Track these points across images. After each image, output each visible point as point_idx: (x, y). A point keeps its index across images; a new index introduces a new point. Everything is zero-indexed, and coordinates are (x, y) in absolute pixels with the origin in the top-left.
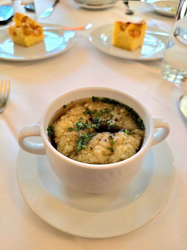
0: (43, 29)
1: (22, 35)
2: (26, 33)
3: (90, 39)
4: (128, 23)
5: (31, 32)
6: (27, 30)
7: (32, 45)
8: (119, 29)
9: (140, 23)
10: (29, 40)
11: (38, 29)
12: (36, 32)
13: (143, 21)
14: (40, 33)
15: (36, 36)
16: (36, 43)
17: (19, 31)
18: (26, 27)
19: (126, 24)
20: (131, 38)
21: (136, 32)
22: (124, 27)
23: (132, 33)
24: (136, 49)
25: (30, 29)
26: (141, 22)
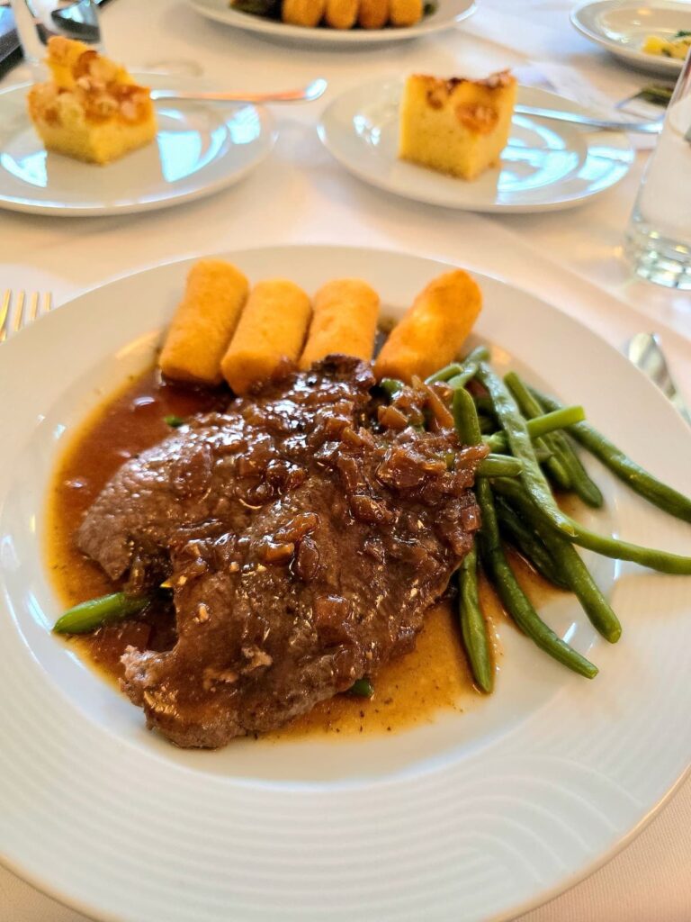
0: (150, 99)
1: (81, 122)
2: (95, 116)
3: (321, 133)
4: (455, 82)
5: (110, 108)
6: (98, 101)
7: (114, 158)
8: (422, 101)
9: (494, 81)
10: (103, 138)
11: (136, 97)
12: (128, 109)
13: (506, 73)
14: (144, 113)
15: (130, 123)
16: (129, 150)
17: (70, 105)
18: (92, 92)
19: (449, 86)
20: (465, 133)
21: (480, 113)
22: (440, 95)
23: (467, 116)
24: (483, 172)
25: (107, 100)
26: (498, 75)
